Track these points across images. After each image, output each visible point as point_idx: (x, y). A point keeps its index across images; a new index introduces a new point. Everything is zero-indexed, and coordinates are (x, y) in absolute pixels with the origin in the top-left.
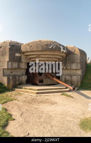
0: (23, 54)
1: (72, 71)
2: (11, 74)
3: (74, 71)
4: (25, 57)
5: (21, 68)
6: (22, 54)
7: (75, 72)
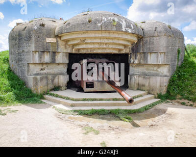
0: (61, 39)
1: (151, 68)
2: (42, 72)
3: (155, 68)
4: (64, 43)
5: (57, 62)
6: (58, 39)
7: (156, 70)
